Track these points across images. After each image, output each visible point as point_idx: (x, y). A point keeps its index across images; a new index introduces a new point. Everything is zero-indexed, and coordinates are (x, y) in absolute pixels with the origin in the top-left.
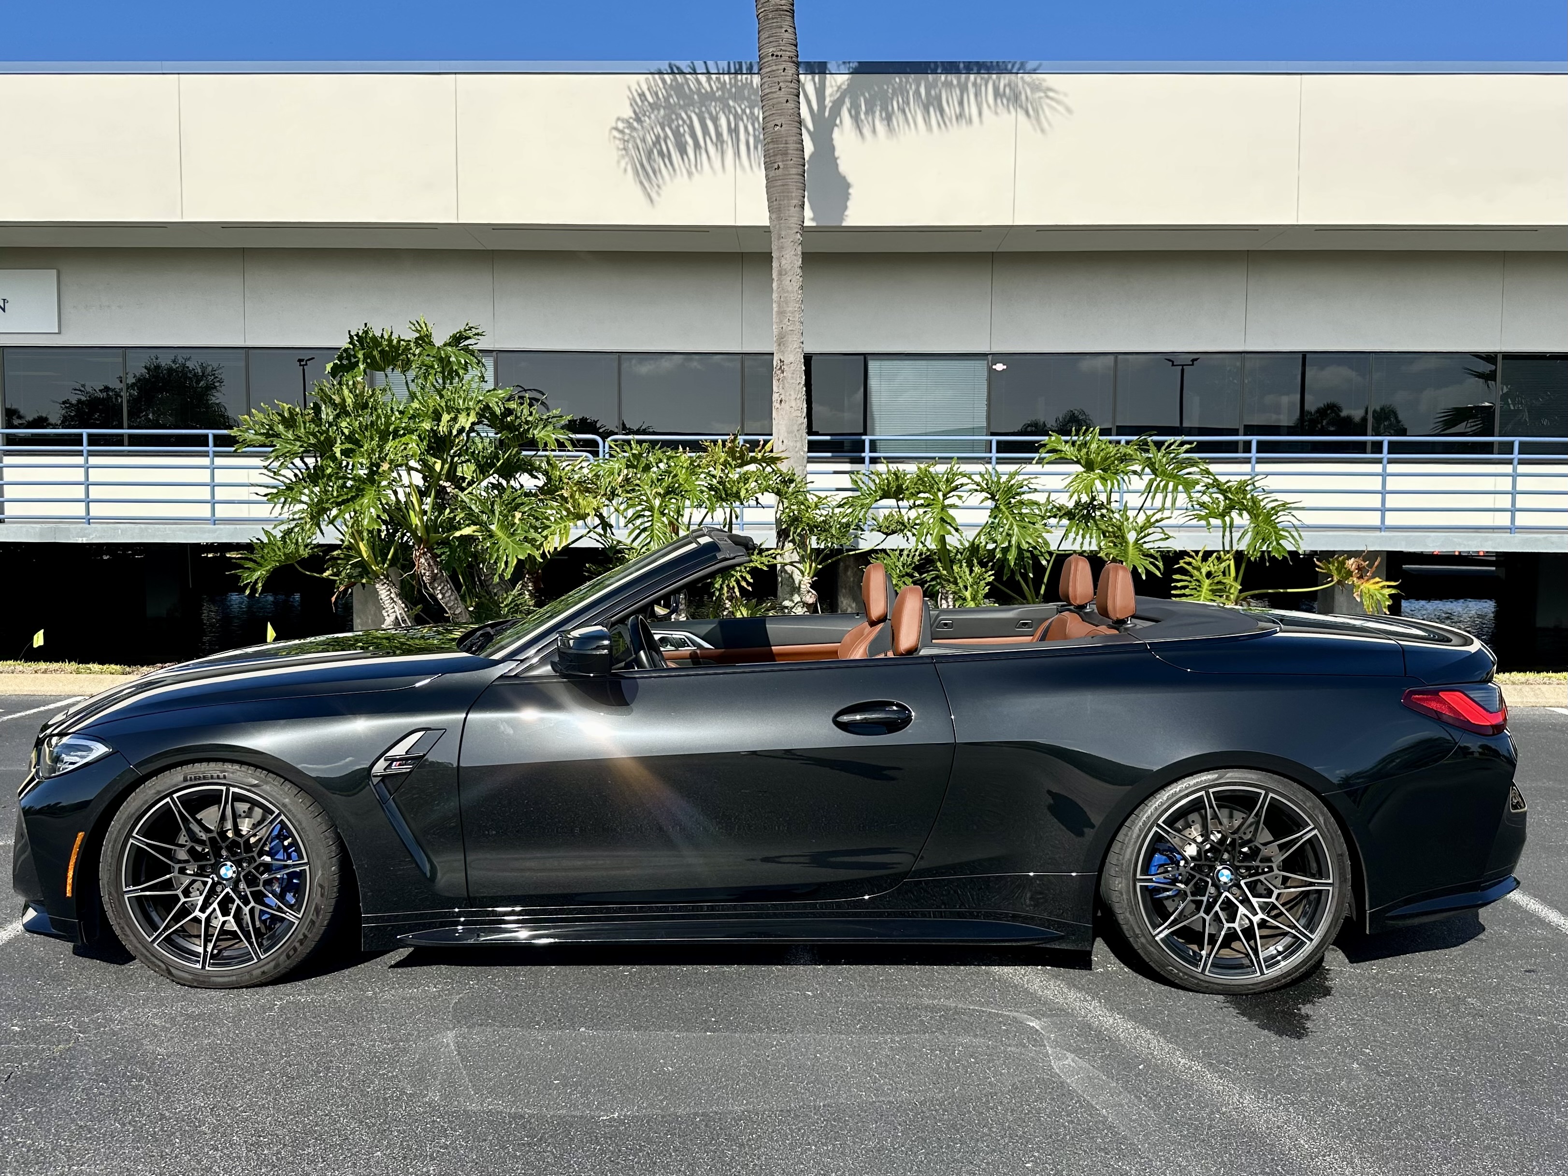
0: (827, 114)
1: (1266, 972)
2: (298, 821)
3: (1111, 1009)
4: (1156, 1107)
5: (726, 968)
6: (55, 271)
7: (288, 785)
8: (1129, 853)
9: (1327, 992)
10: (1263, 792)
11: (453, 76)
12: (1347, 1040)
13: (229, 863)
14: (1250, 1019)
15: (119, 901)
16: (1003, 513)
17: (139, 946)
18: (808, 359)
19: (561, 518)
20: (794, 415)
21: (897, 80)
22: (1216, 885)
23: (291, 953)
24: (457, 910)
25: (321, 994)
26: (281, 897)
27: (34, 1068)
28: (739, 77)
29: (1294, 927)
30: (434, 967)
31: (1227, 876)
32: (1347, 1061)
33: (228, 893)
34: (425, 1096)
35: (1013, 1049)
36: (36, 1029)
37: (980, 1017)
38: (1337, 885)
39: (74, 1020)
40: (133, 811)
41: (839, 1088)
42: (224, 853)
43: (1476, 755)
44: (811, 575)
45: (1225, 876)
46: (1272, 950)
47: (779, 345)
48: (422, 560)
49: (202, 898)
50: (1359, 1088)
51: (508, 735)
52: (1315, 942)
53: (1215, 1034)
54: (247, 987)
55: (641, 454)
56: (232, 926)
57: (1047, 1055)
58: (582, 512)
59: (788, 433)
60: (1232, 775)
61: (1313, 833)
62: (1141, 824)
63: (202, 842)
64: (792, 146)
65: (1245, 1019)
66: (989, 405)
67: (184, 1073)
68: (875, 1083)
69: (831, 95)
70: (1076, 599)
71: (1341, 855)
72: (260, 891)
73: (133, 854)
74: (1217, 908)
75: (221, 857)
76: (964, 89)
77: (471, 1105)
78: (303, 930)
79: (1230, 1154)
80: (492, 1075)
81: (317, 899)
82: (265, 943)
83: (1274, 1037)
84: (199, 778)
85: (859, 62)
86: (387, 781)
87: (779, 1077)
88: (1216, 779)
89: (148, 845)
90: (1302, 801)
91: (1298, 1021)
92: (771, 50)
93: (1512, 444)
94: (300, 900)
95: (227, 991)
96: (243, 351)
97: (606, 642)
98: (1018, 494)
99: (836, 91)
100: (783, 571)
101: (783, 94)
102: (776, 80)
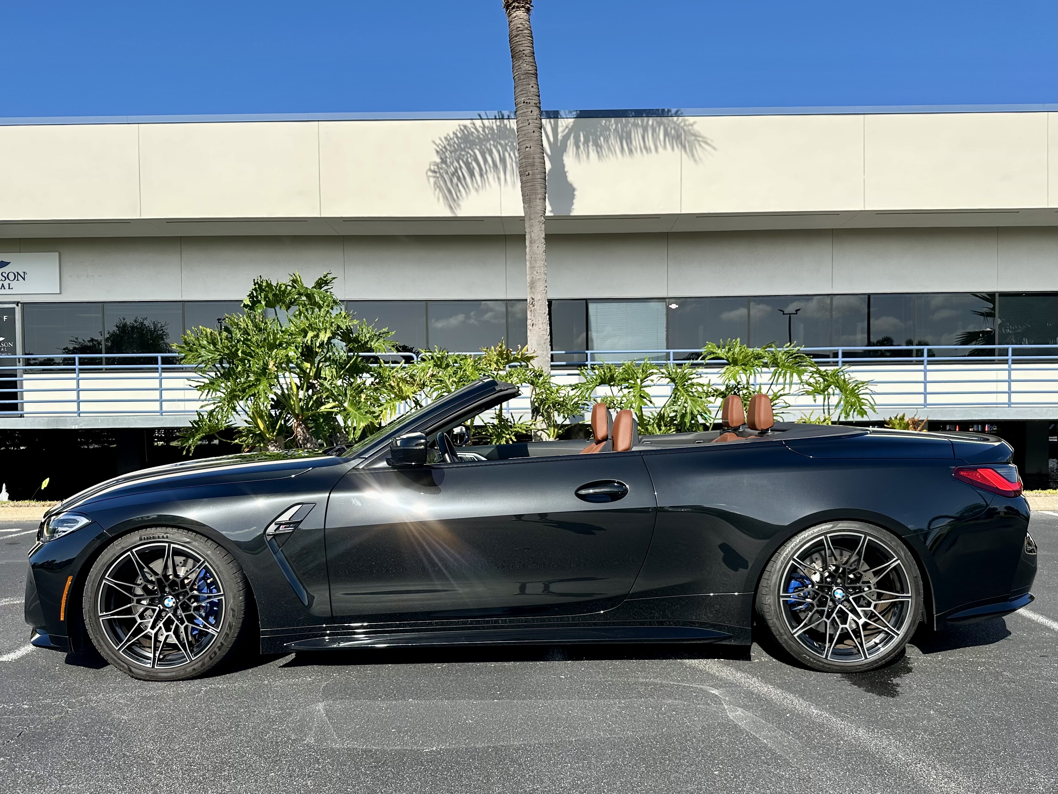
0: (559, 144)
1: (868, 657)
2: (217, 566)
3: (766, 683)
4: (800, 738)
5: (506, 664)
6: (57, 253)
7: (210, 542)
8: (775, 578)
9: (909, 670)
10: (863, 536)
11: (317, 122)
12: (925, 697)
13: (170, 597)
14: (859, 687)
15: (96, 622)
16: (680, 392)
17: (110, 653)
18: (550, 302)
19: (391, 399)
20: (542, 333)
21: (604, 121)
22: (833, 600)
23: (212, 656)
24: (324, 626)
25: (233, 683)
26: (206, 619)
27: (38, 729)
28: (502, 121)
29: (887, 627)
30: (310, 667)
31: (840, 594)
32: (926, 709)
33: (170, 617)
34: (305, 740)
35: (701, 707)
36: (39, 707)
37: (678, 688)
38: (914, 597)
39: (65, 701)
40: (105, 562)
41: (585, 730)
42: (167, 590)
43: (1002, 514)
44: (555, 437)
45: (839, 594)
46: (872, 643)
47: (531, 288)
48: (299, 429)
49: (152, 620)
50: (936, 725)
51: (358, 506)
52: (901, 636)
53: (837, 696)
54: (183, 680)
55: (442, 357)
56: (173, 640)
57: (724, 709)
58: (404, 395)
59: (538, 345)
60: (842, 525)
61: (897, 563)
62: (782, 559)
63: (151, 582)
64: (537, 160)
65: (856, 687)
66: (667, 331)
67: (140, 730)
68: (609, 727)
69: (563, 131)
70: (733, 422)
71: (916, 577)
72: (192, 614)
73: (105, 591)
74: (834, 615)
75: (165, 592)
76: (645, 128)
77: (335, 745)
78: (221, 640)
79: (853, 764)
80: (349, 727)
81: (230, 619)
82: (195, 650)
83: (876, 697)
84: (150, 538)
85: (580, 111)
86: (277, 538)
87: (544, 725)
88: (832, 528)
89: (116, 584)
90: (889, 541)
91: (892, 687)
92: (523, 99)
93: (1007, 349)
94: (217, 619)
95: (169, 683)
96: (181, 303)
97: (423, 441)
98: (690, 379)
99: (565, 129)
100: (536, 435)
101: (531, 128)
102: (526, 118)
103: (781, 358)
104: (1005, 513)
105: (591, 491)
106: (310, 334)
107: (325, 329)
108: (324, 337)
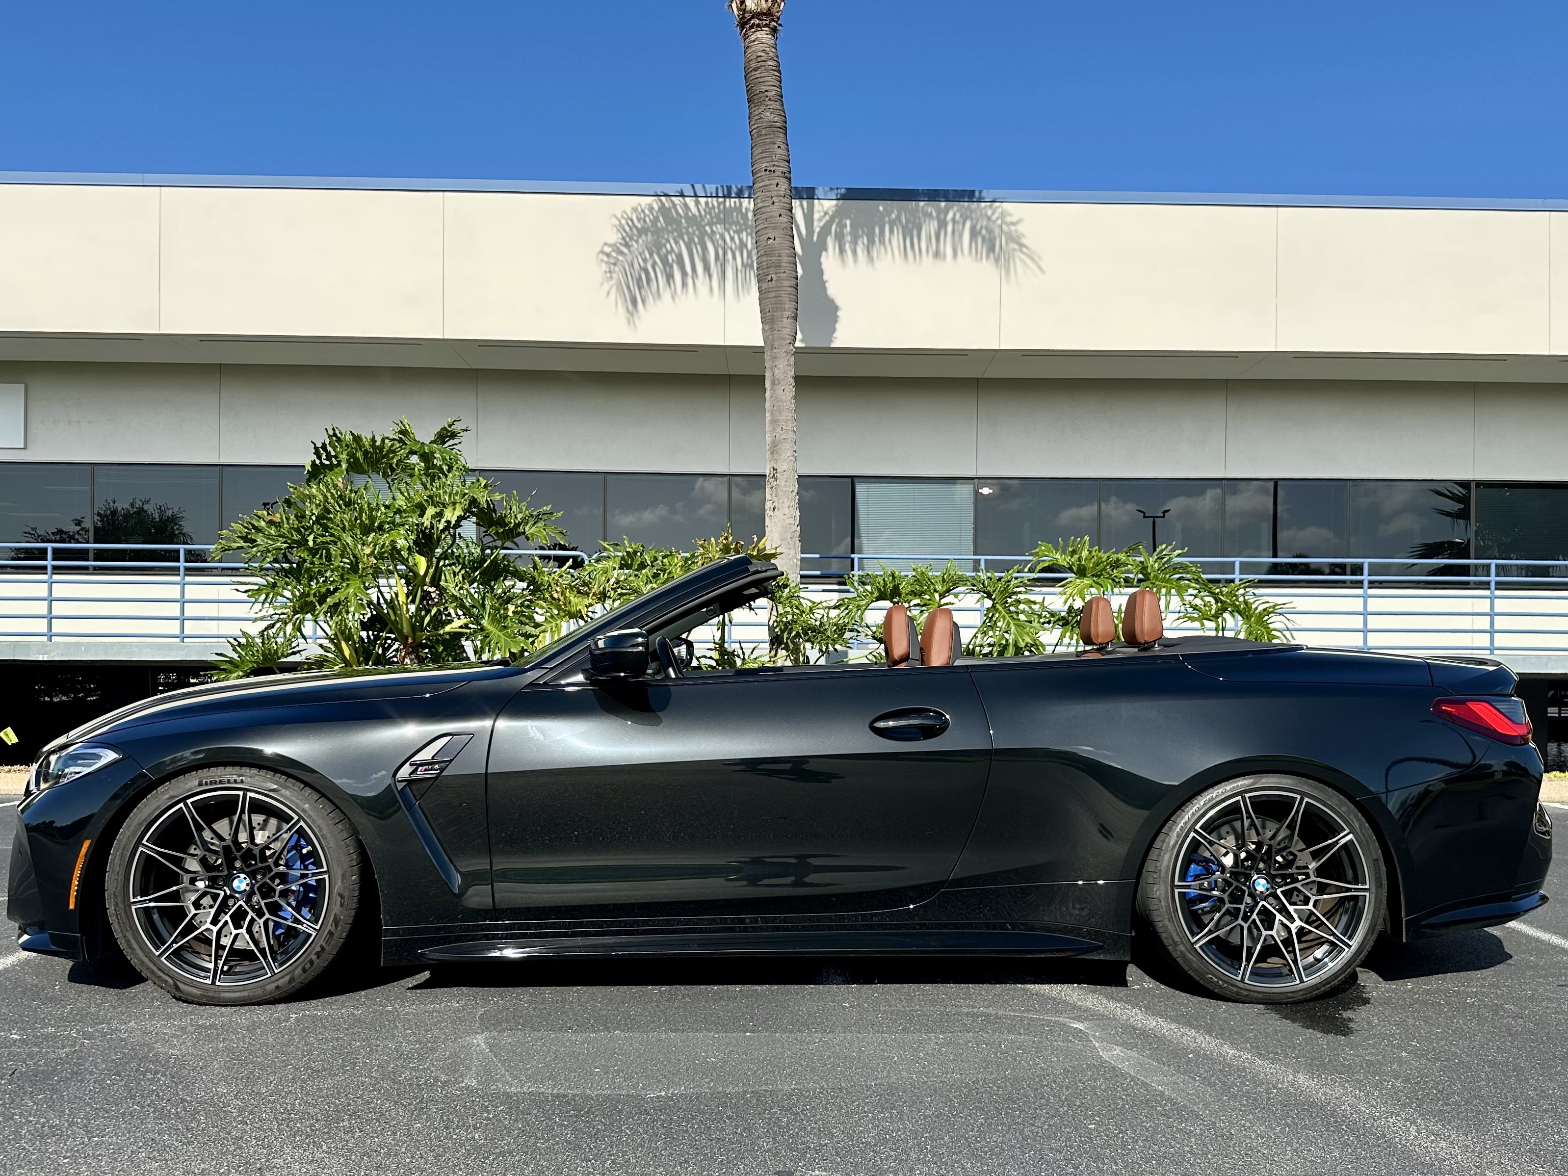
0: (815, 238)
1: (1305, 980)
2: (318, 827)
3: (1153, 1015)
4: (1212, 1085)
6: (23, 385)
7: (308, 791)
8: (1166, 859)
9: (1366, 1001)
10: (1299, 797)
11: (442, 193)
12: (1392, 1036)
13: (242, 876)
14: (1294, 1021)
15: (126, 912)
16: (1000, 613)
17: (146, 960)
18: (802, 479)
19: (552, 617)
20: (787, 522)
21: (882, 205)
22: (1252, 895)
23: (307, 967)
24: (483, 923)
25: (338, 1009)
26: (297, 909)
27: (40, 1065)
28: (728, 200)
29: (1333, 934)
31: (1263, 886)
32: (1396, 1051)
33: (241, 906)
34: (462, 1082)
35: (1059, 1043)
36: (38, 1037)
37: (1022, 1020)
38: (1373, 890)
39: (78, 1030)
40: (143, 818)
41: (889, 1072)
42: (238, 864)
45: (1261, 885)
46: (1311, 959)
47: (773, 453)
49: (213, 911)
50: (1411, 1070)
51: (538, 740)
52: (1354, 948)
53: (1261, 1034)
54: (259, 1004)
55: (635, 552)
56: (245, 941)
57: (1095, 1047)
58: (573, 610)
59: (782, 536)
60: (1267, 780)
61: (1348, 837)
62: (1178, 829)
63: (214, 851)
64: (785, 259)
65: (1288, 1021)
66: (976, 529)
67: (201, 1068)
68: (924, 1068)
69: (820, 220)
70: (1097, 637)
71: (1377, 860)
72: (276, 902)
73: (142, 863)
74: (1254, 916)
75: (235, 868)
77: (510, 1088)
78: (322, 942)
79: (1293, 1118)
80: (528, 1066)
81: (336, 909)
82: (279, 958)
83: (1319, 1035)
84: (216, 783)
85: (847, 189)
86: (412, 786)
88: (1252, 784)
89: (158, 853)
90: (1337, 805)
91: (1342, 1022)
92: (764, 165)
93: (1488, 564)
94: (316, 910)
95: (238, 1008)
96: (218, 468)
97: (640, 640)
98: (1014, 593)
99: (824, 216)
101: (776, 209)
102: (769, 194)
103: (1152, 566)
104: (1505, 773)
105: (891, 723)
106: (431, 511)
107: (454, 504)
108: (451, 515)
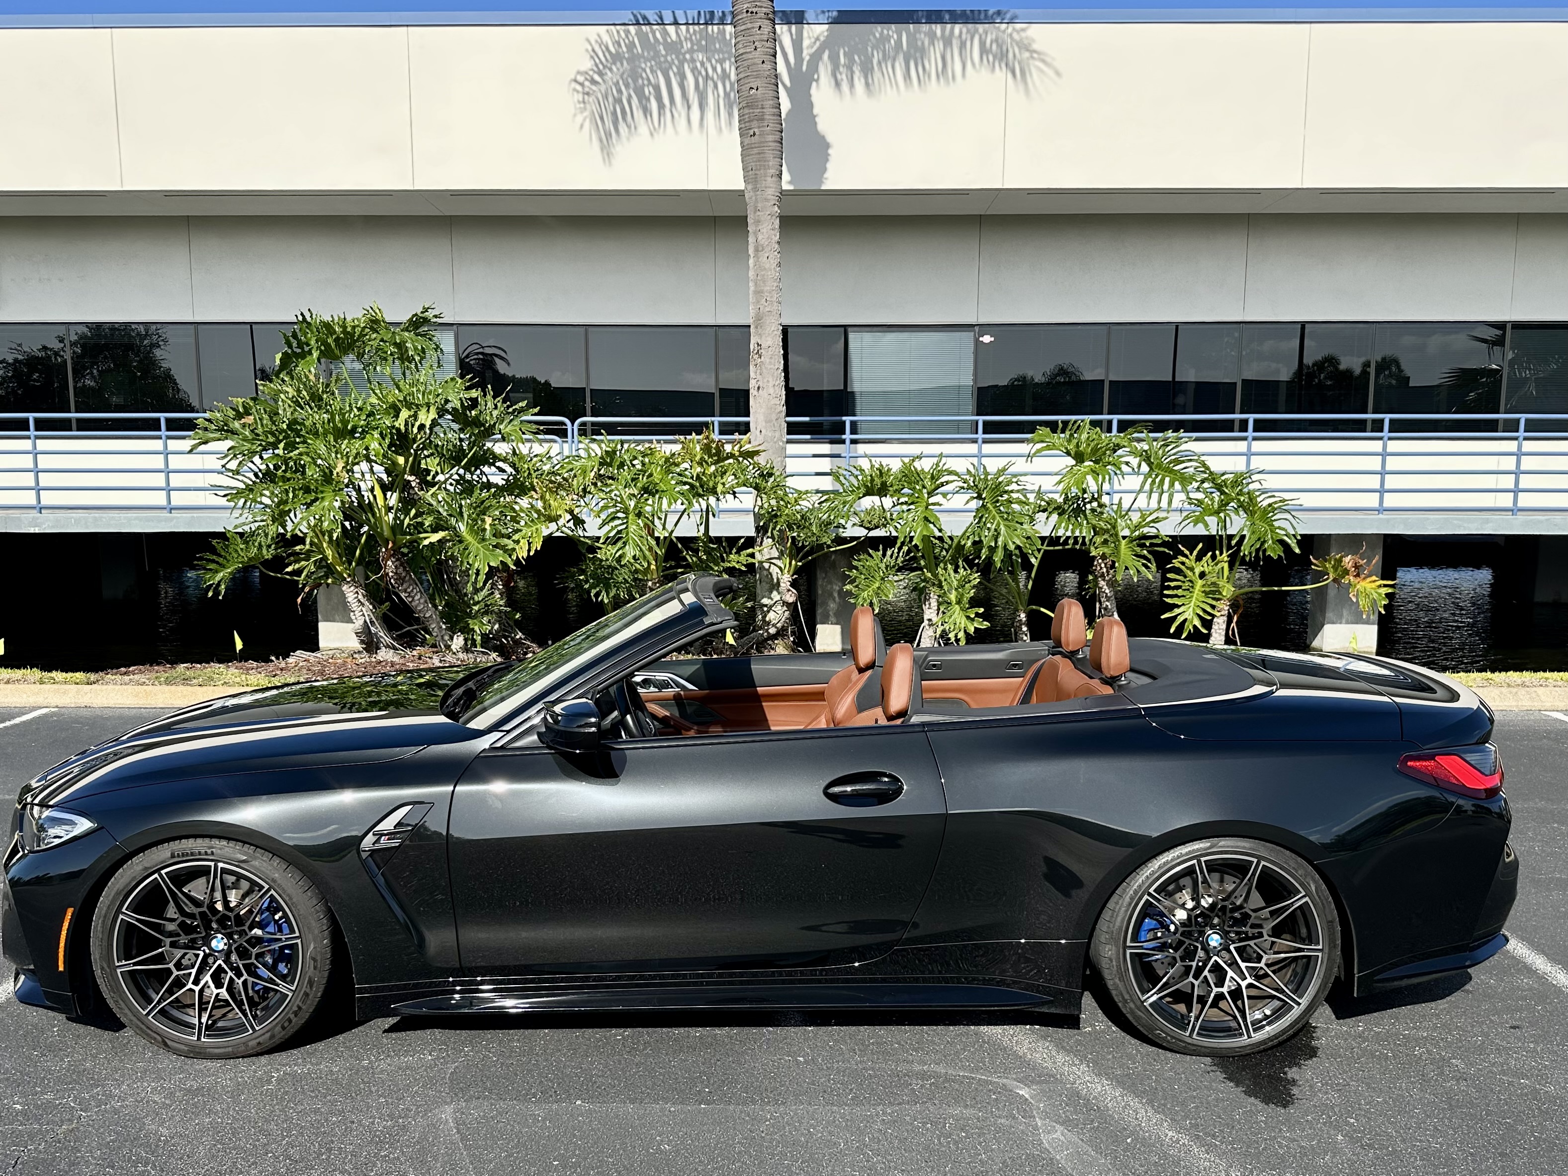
0: (804, 68)
1: (1253, 1035)
2: (288, 895)
3: (1099, 1075)
5: (718, 1031)
7: (277, 860)
8: (1119, 921)
9: (1312, 1053)
10: (1255, 860)
11: (405, 28)
12: (1333, 1108)
13: (220, 936)
14: (1237, 1085)
15: (112, 975)
16: (990, 513)
17: (133, 1017)
18: (785, 330)
20: (772, 402)
21: (879, 29)
22: (1206, 948)
23: (286, 1024)
24: (451, 979)
26: (273, 969)
27: (40, 1150)
28: (710, 27)
29: (1282, 992)
30: (428, 1032)
31: (1217, 941)
32: (1332, 1131)
33: (220, 965)
35: (1003, 1121)
36: (37, 1107)
37: (970, 1084)
38: (1326, 950)
39: (75, 1097)
40: (121, 888)
41: (834, 1166)
42: (215, 925)
43: (1470, 813)
44: (791, 573)
45: (1215, 940)
46: (1258, 1015)
47: (757, 327)
48: (389, 563)
49: (194, 970)
51: (496, 808)
52: (1303, 1007)
53: (1203, 1104)
54: (243, 1057)
55: (614, 452)
56: (224, 993)
57: (1036, 1128)
58: (553, 514)
59: (766, 422)
60: (1225, 843)
61: (1304, 900)
62: (1131, 892)
63: (192, 916)
64: (769, 111)
65: (1232, 1084)
68: (868, 1161)
70: (1068, 645)
71: (1331, 922)
72: (253, 963)
73: (124, 929)
74: (1206, 973)
75: (212, 929)
76: (948, 42)
78: (298, 1002)
81: (310, 972)
82: (259, 1014)
83: (1260, 1106)
85: (838, 11)
86: (375, 856)
88: (1208, 848)
89: (138, 920)
90: (1294, 868)
91: (1284, 1087)
92: (745, 6)
93: (1518, 421)
94: (292, 972)
95: (223, 1061)
96: (194, 327)
98: (1006, 492)
99: (815, 43)
100: (762, 568)
101: (758, 56)
102: (751, 39)
103: (1156, 454)
105: (847, 788)
106: (404, 414)
107: (428, 405)
108: (426, 417)
